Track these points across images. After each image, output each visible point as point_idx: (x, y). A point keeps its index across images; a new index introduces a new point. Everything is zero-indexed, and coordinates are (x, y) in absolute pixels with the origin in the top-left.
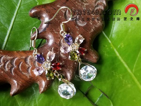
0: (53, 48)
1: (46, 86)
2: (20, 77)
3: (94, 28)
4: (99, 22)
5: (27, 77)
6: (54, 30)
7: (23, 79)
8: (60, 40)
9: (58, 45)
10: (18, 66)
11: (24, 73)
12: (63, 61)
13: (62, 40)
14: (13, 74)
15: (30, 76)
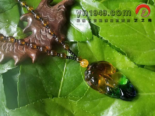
0: (36, 35)
1: (36, 57)
2: (19, 53)
3: (59, 21)
4: (62, 17)
5: (23, 53)
6: (36, 25)
7: (21, 54)
8: (40, 30)
9: (39, 33)
10: (17, 47)
11: (21, 51)
12: (44, 42)
13: (41, 30)
14: (15, 52)
15: (25, 52)
